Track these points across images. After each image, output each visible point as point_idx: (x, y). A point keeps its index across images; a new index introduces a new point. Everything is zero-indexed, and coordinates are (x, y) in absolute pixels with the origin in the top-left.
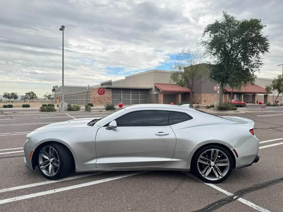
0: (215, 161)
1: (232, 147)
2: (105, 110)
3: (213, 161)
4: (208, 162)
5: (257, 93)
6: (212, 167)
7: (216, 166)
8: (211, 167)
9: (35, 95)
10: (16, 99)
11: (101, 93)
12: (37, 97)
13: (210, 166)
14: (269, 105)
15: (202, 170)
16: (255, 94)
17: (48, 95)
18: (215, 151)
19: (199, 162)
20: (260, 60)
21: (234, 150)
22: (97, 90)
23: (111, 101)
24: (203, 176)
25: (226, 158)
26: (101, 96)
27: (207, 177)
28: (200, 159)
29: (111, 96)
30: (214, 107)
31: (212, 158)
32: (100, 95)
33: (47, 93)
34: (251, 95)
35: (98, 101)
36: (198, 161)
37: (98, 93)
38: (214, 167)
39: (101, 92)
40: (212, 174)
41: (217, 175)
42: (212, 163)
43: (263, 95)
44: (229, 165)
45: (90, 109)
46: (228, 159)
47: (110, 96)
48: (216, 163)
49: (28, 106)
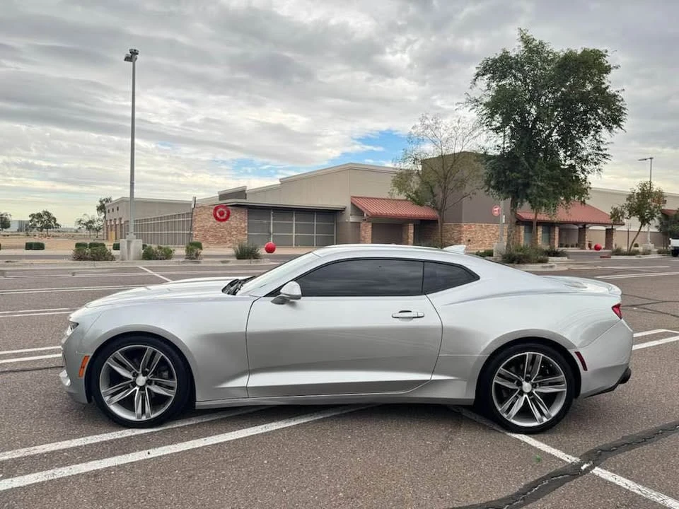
0: (532, 381)
1: (573, 346)
2: (235, 259)
3: (528, 380)
4: (515, 383)
5: (589, 223)
6: (525, 396)
7: (536, 392)
8: (522, 395)
9: (55, 219)
10: (4, 230)
11: (222, 218)
12: (58, 225)
13: (522, 393)
14: (618, 252)
15: (502, 402)
16: (584, 227)
17: (86, 220)
18: (534, 356)
19: (496, 383)
20: (602, 147)
21: (578, 354)
22: (212, 211)
23: (246, 237)
24: (505, 416)
25: (559, 374)
26: (222, 224)
27: (514, 418)
28: (500, 375)
29: (246, 224)
30: (492, 256)
31: (527, 373)
32: (219, 222)
33: (85, 215)
34: (577, 227)
35: (212, 236)
36: (494, 381)
37: (213, 217)
38: (530, 394)
39: (222, 214)
40: (525, 413)
41: (537, 415)
42: (527, 386)
43: (604, 228)
44: (565, 390)
45: (197, 255)
46: (563, 375)
47: (243, 225)
48: (534, 386)
49: (40, 246)
